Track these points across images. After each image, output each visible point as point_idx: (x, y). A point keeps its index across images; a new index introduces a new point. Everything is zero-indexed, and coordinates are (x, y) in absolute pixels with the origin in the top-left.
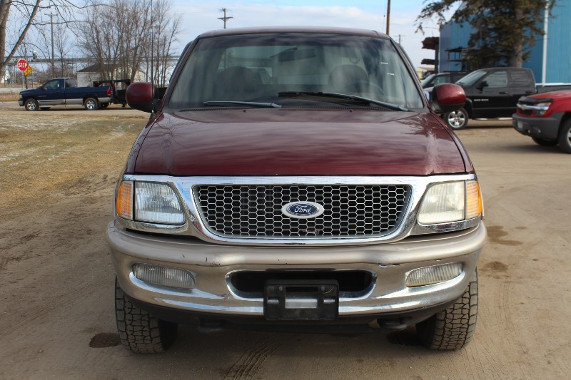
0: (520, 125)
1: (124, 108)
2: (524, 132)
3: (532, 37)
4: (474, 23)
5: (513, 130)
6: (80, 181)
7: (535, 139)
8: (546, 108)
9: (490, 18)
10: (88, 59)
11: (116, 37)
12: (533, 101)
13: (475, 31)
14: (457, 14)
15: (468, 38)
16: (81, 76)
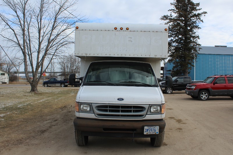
0: (187, 93)
1: (72, 87)
2: (189, 94)
3: (191, 67)
4: (174, 63)
5: (185, 94)
6: (65, 106)
7: (192, 96)
8: (194, 88)
9: (178, 62)
10: (61, 72)
11: (70, 66)
12: (191, 86)
13: (174, 65)
14: (169, 61)
15: (172, 68)
16: (59, 77)
